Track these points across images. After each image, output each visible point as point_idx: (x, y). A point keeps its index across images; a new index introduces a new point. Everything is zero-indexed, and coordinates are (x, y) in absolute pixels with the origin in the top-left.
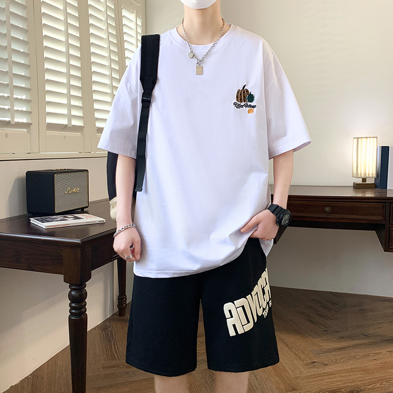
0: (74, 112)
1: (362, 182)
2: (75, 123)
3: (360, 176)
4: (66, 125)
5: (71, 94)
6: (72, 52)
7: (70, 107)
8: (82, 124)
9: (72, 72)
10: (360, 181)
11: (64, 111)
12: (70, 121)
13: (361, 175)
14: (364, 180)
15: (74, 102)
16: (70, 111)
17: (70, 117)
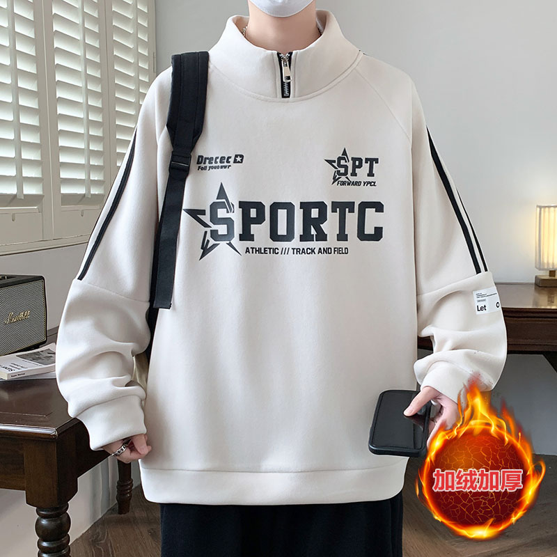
0: (27, 172)
1: (550, 276)
2: (29, 190)
3: (546, 267)
4: (15, 196)
5: (22, 140)
6: (21, 66)
7: (20, 163)
8: (40, 192)
9: (23, 102)
10: (545, 275)
11: (11, 172)
12: (20, 188)
13: (548, 263)
14: (552, 273)
15: (26, 155)
16: (19, 171)
17: (20, 180)
